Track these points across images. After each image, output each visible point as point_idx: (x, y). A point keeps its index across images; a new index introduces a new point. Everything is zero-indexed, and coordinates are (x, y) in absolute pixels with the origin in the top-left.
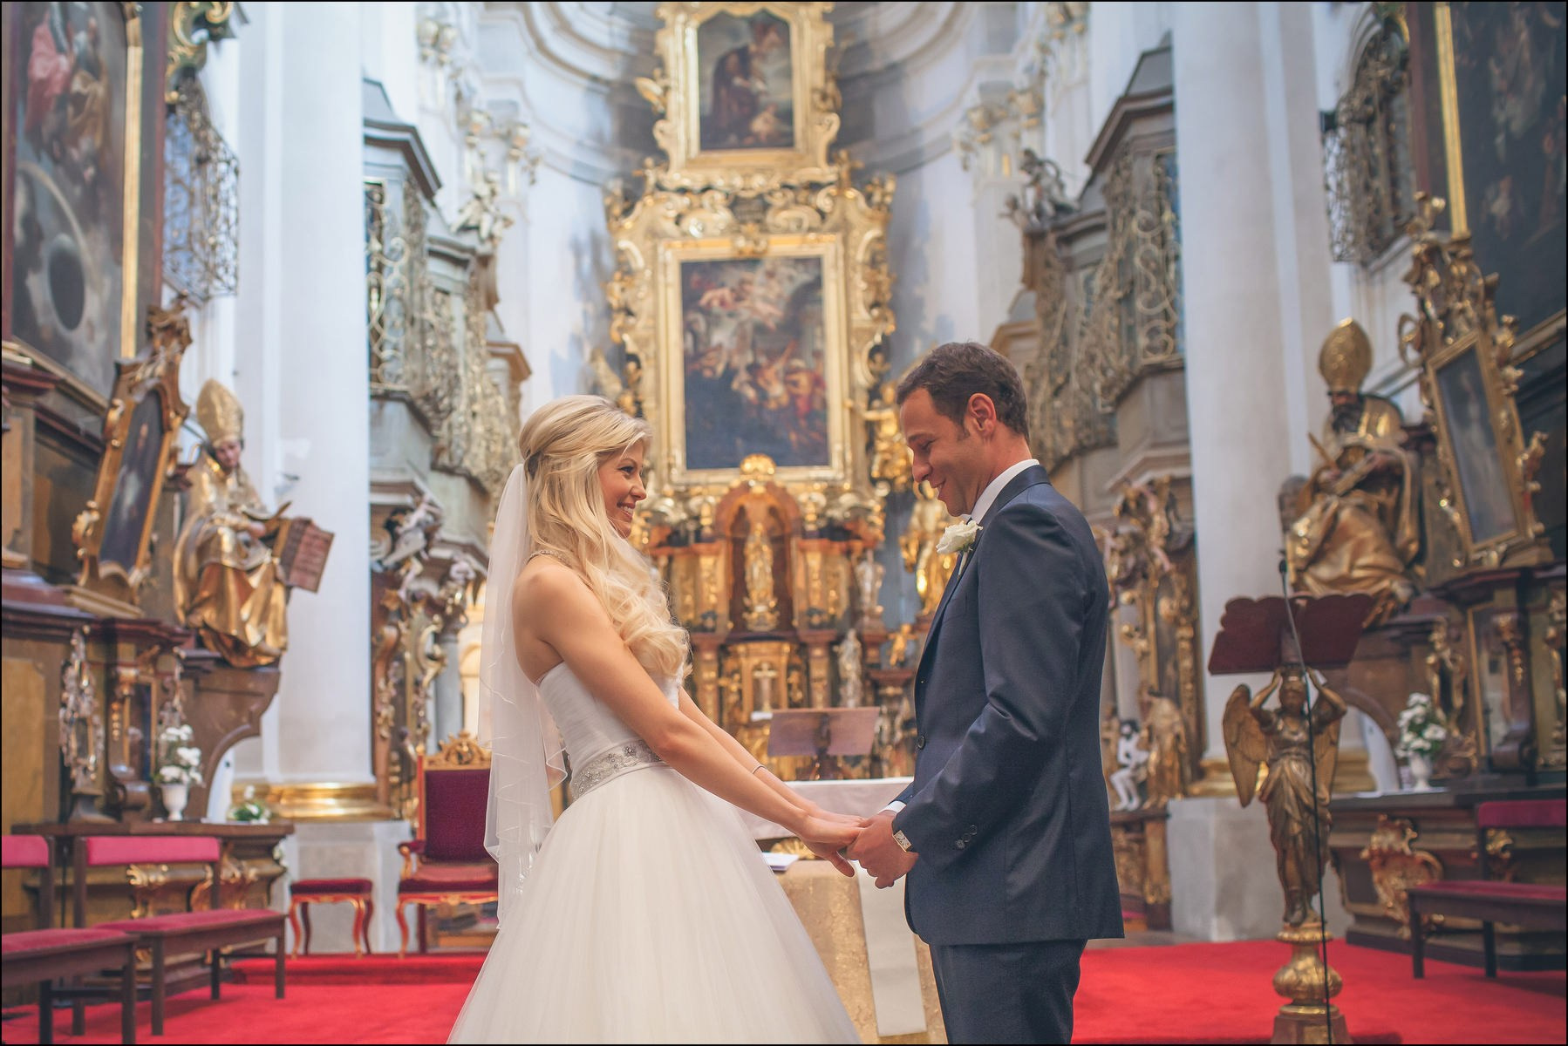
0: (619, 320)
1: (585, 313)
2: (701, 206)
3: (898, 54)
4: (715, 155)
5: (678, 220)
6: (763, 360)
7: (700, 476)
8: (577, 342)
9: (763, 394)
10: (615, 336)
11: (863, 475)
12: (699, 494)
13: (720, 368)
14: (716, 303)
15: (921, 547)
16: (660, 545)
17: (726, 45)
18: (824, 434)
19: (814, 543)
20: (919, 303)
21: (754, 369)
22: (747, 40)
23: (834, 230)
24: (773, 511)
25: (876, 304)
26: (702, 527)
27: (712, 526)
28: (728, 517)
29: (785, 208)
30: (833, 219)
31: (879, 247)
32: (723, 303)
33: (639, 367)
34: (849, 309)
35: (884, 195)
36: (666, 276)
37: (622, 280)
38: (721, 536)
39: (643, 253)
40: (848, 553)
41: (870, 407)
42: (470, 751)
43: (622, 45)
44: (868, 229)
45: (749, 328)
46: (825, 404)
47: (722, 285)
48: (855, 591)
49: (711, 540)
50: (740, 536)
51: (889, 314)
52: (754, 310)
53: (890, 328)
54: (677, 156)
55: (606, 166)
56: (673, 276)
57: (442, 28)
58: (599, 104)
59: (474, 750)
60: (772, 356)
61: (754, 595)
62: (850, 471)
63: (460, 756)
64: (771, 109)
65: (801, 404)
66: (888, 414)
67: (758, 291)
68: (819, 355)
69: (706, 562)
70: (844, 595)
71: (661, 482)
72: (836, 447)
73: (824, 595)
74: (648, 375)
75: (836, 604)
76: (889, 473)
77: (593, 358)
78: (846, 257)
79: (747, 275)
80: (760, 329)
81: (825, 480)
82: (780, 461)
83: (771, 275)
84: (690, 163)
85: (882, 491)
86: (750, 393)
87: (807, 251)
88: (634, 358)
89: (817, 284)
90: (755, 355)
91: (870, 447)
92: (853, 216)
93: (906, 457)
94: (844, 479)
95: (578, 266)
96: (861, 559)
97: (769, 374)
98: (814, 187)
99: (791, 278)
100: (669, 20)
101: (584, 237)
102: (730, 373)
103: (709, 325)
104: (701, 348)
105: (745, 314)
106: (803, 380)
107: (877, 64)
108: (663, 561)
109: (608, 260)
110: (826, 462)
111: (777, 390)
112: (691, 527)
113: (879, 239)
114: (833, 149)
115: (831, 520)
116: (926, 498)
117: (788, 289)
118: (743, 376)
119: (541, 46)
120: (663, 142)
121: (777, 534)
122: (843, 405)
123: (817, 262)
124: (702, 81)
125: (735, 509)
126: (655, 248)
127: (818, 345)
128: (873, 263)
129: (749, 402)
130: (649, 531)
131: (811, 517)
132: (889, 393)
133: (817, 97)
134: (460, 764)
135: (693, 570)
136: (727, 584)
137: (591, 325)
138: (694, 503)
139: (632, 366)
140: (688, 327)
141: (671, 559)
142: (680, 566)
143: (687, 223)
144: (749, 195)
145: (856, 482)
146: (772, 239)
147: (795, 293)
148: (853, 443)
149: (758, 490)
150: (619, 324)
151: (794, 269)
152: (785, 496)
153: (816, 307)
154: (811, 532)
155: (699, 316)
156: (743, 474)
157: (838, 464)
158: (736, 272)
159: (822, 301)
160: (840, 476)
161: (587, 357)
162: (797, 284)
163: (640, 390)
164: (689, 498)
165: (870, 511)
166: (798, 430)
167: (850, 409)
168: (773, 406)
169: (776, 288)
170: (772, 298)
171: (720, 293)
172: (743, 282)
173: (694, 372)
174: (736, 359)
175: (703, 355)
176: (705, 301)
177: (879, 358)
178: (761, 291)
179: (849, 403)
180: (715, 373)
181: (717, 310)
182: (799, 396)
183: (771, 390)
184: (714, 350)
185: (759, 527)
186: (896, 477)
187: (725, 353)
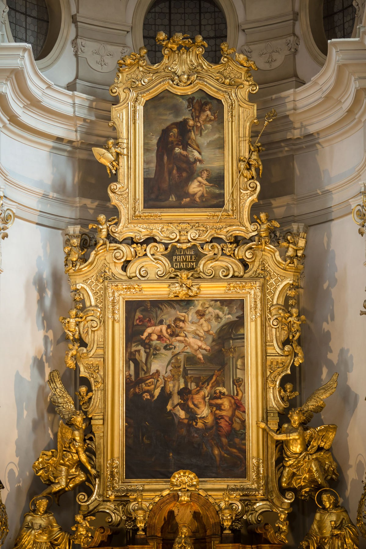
0: (74, 349)
1: (46, 338)
2: (145, 255)
3: (312, 129)
4: (157, 212)
5: (125, 266)
6: (192, 386)
7: (136, 483)
8: (39, 364)
9: (192, 416)
10: (71, 363)
11: (273, 485)
12: (135, 500)
13: (157, 392)
14: (154, 337)
16: (101, 544)
17: (169, 119)
18: (243, 451)
19: (230, 547)
20: (327, 336)
21: (184, 393)
22: (186, 115)
23: (256, 277)
24: (196, 516)
25: (287, 342)
26: (138, 529)
27: (144, 530)
28: (159, 521)
29: (214, 258)
30: (254, 267)
31: (292, 293)
32: (160, 337)
33: (90, 390)
34: (265, 344)
36: (113, 313)
37: (77, 316)
38: (153, 537)
39: (95, 293)
41: (279, 431)
43: (82, 113)
44: (285, 278)
45: (181, 358)
46: (243, 423)
47: (161, 322)
50: (170, 536)
51: (298, 350)
52: (188, 345)
53: (299, 361)
54: (124, 213)
55: (68, 213)
56: (121, 315)
58: (62, 159)
60: (201, 383)
62: (262, 482)
64: (205, 175)
65: (223, 423)
66: (294, 436)
67: (190, 327)
68: (239, 383)
71: (105, 489)
72: (252, 462)
74: (97, 396)
76: (295, 484)
77: (51, 380)
78: (264, 300)
79: (181, 315)
80: (191, 359)
81: (243, 490)
83: (201, 314)
84: (136, 218)
85: (290, 498)
86: (182, 414)
87: (232, 295)
88: (85, 382)
89: (240, 322)
90: (186, 383)
91: (280, 461)
92: (271, 266)
93: (310, 471)
94: (257, 490)
95: (41, 301)
97: (198, 398)
98: (237, 241)
99: (218, 317)
100: (122, 96)
101: (46, 274)
102: (165, 396)
103: (148, 355)
104: (142, 375)
105: (179, 347)
106: (226, 403)
107: (297, 134)
109: (66, 295)
110: (244, 475)
111: (204, 411)
112: (129, 526)
113: (293, 287)
114: (255, 209)
115: (247, 523)
116: (324, 508)
117: (215, 326)
118: (176, 399)
119: (14, 119)
120: (115, 200)
121: (200, 535)
122: (258, 427)
123: (241, 303)
124: (146, 150)
125: (165, 514)
126: (106, 289)
127: (239, 374)
128: (286, 307)
129: (180, 422)
130: (93, 532)
131: (227, 524)
132: (296, 418)
133: (242, 166)
137: (51, 349)
139: (83, 389)
140: (131, 358)
143: (132, 269)
144: (184, 246)
145: (268, 492)
146: (203, 285)
147: (221, 329)
148: (266, 461)
149: (185, 498)
150: (74, 352)
151: (221, 309)
152: (206, 504)
153: (238, 343)
154: (227, 536)
155: (140, 347)
156: (173, 485)
157: (253, 475)
158: (173, 311)
159: (242, 337)
160: (255, 486)
161: (47, 378)
162: (223, 321)
163: (90, 409)
164: (128, 502)
165: (276, 517)
166: (220, 446)
167: (264, 430)
168: (200, 425)
169: (205, 324)
170: (202, 333)
171: (158, 328)
172: (177, 319)
173: (135, 394)
174: (170, 385)
175: (143, 381)
176: (146, 334)
177: (289, 386)
178: (193, 328)
179: (263, 425)
180: (152, 396)
181: (155, 342)
182: (222, 417)
183: (198, 411)
184: (152, 376)
185: (185, 530)
186: (302, 488)
187: (161, 380)
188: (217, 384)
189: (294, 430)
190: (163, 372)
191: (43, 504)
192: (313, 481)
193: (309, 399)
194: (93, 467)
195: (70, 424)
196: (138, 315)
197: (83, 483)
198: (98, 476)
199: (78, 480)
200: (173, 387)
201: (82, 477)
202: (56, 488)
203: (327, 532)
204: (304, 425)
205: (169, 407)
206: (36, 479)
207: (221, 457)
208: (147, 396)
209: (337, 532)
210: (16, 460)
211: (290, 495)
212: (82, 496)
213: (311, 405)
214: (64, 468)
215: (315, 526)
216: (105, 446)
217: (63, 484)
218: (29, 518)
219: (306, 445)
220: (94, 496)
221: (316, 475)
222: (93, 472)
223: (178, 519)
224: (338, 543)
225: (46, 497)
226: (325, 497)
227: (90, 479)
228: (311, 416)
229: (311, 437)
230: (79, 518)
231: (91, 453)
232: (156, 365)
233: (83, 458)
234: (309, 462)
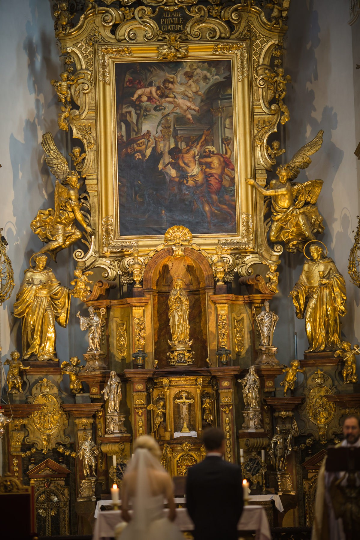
0: (67, 112)
1: (37, 101)
2: (134, 18)
5: (114, 30)
6: (183, 146)
7: (132, 240)
8: (31, 126)
9: (183, 175)
10: (64, 125)
11: (262, 239)
12: (131, 255)
13: (148, 152)
14: (145, 98)
15: (308, 299)
16: (100, 298)
18: (233, 208)
19: (223, 297)
20: (311, 95)
23: (241, 39)
24: (190, 269)
25: (273, 101)
26: (135, 282)
27: (141, 283)
28: (154, 275)
29: (201, 20)
30: (240, 29)
31: (277, 53)
32: (150, 99)
33: (83, 151)
34: (252, 103)
35: (280, 11)
36: (104, 76)
37: (68, 79)
38: (149, 290)
39: (85, 57)
40: (250, 303)
41: (268, 186)
42: (11, 484)
44: (269, 39)
45: (171, 118)
46: (232, 180)
47: (151, 84)
48: (255, 335)
49: (141, 295)
50: (165, 289)
51: (284, 108)
52: (177, 105)
53: (285, 119)
56: (111, 77)
59: (14, 484)
60: (190, 142)
61: (175, 337)
62: (252, 237)
65: (213, 181)
66: (283, 191)
68: (228, 142)
69: (137, 312)
70: (247, 336)
71: (101, 245)
73: (231, 338)
74: (90, 157)
75: (241, 344)
76: (283, 238)
77: (45, 142)
78: (250, 61)
80: (180, 120)
81: (233, 244)
82: (195, 229)
83: (189, 76)
85: (278, 251)
86: (173, 173)
87: (219, 56)
89: (227, 83)
90: (176, 143)
91: (268, 216)
92: (256, 28)
93: (297, 225)
94: (248, 243)
95: (31, 65)
96: (260, 309)
97: (188, 157)
99: (205, 78)
101: (36, 38)
102: (156, 156)
103: (138, 116)
104: (133, 136)
105: (169, 108)
106: (215, 161)
108: (103, 311)
109: (56, 59)
110: (234, 230)
111: (194, 170)
112: (125, 280)
113: (277, 47)
115: (237, 276)
116: (312, 259)
117: (203, 87)
118: (167, 159)
121: (194, 287)
122: (247, 183)
123: (228, 64)
125: (160, 268)
126: (95, 52)
127: (228, 133)
128: (272, 67)
129: (172, 180)
130: (92, 287)
131: (220, 276)
132: (284, 174)
134: (6, 492)
135: (127, 316)
136: (154, 329)
137: (42, 112)
138: (127, 261)
139: (77, 150)
140: (122, 119)
141: (108, 308)
142: (116, 314)
143: (123, 31)
144: (172, 8)
145: (257, 245)
146: (191, 46)
147: (209, 91)
148: (255, 216)
149: (179, 252)
150: (66, 114)
151: (209, 70)
152: (200, 257)
153: (226, 102)
154: (221, 288)
155: (131, 109)
156: (167, 240)
157: (243, 230)
158: (162, 73)
159: (230, 97)
160: (245, 240)
161: (40, 140)
162: (211, 82)
163: (84, 170)
164: (123, 257)
165: (267, 268)
166: (211, 203)
167: (253, 186)
168: (191, 183)
169: (193, 85)
170: (190, 94)
171: (148, 90)
172: (166, 81)
173: (127, 154)
174: (161, 145)
175: (135, 141)
176: (136, 96)
177: (276, 144)
178: (182, 89)
179: (252, 182)
180: (144, 155)
181: (145, 103)
182: (212, 175)
183: (189, 170)
184: (143, 136)
185: (179, 282)
186: (289, 241)
187: (152, 140)
188: (207, 143)
189: (283, 185)
190: (153, 133)
191: (42, 261)
192: (300, 234)
193: (296, 156)
194: (89, 225)
195: (65, 183)
196: (128, 77)
197: (79, 240)
198: (93, 233)
199: (74, 238)
200: (164, 146)
201: (78, 234)
202: (54, 245)
203: (316, 282)
204: (292, 181)
205: (160, 166)
206: (33, 237)
207: (212, 213)
208: (138, 156)
209: (325, 281)
210: (14, 219)
211: (278, 248)
212: (78, 253)
213: (298, 161)
214: (60, 226)
215: (303, 277)
216: (100, 205)
217: (61, 240)
218: (29, 274)
219: (294, 200)
220: (91, 252)
221: (304, 228)
222: (89, 229)
223: (172, 273)
224: (326, 292)
225: (45, 254)
226: (313, 248)
227: (85, 235)
228: (298, 173)
229: (299, 192)
230: (78, 273)
231: (86, 212)
232: (147, 126)
233: (79, 216)
234: (297, 216)
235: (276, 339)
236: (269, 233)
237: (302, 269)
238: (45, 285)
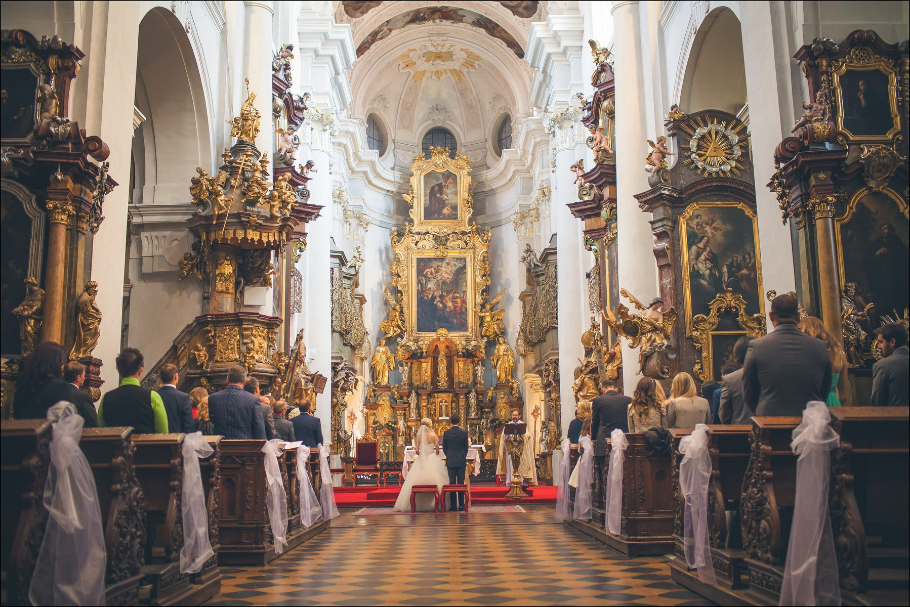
0: (395, 278)
1: (383, 274)
2: (425, 239)
3: (494, 187)
4: (429, 221)
5: (416, 244)
6: (445, 294)
7: (422, 334)
8: (380, 285)
9: (445, 306)
10: (394, 284)
11: (479, 334)
12: (422, 340)
13: (430, 296)
14: (429, 273)
15: (498, 360)
16: (408, 359)
17: (435, 182)
18: (466, 320)
19: (462, 359)
20: (500, 273)
21: (441, 296)
22: (441, 181)
23: (471, 248)
24: (447, 347)
25: (483, 276)
26: (423, 352)
27: (426, 352)
28: (432, 349)
29: (454, 241)
30: (470, 245)
31: (486, 255)
32: (431, 273)
33: (402, 295)
34: (475, 276)
35: (488, 237)
36: (412, 263)
37: (396, 264)
38: (429, 356)
39: (404, 255)
40: (473, 362)
41: (481, 312)
43: (398, 180)
44: (483, 249)
45: (440, 282)
46: (466, 309)
47: (432, 267)
48: (475, 375)
49: (426, 358)
50: (437, 355)
51: (488, 278)
52: (443, 276)
53: (489, 283)
54: (416, 222)
55: (392, 222)
56: (415, 264)
57: (341, 191)
58: (389, 199)
60: (448, 292)
61: (440, 376)
62: (474, 333)
63: (366, 439)
64: (449, 206)
65: (458, 309)
66: (488, 314)
67: (444, 269)
68: (464, 292)
69: (424, 365)
70: (471, 376)
71: (409, 336)
72: (470, 324)
73: (464, 377)
74: (405, 298)
75: (469, 380)
76: (488, 334)
77: (386, 291)
78: (474, 258)
79: (440, 264)
80: (444, 283)
81: (466, 336)
82: (450, 329)
83: (448, 264)
84: (421, 223)
85: (485, 339)
86: (441, 305)
87: (461, 256)
88: (400, 292)
89: (464, 267)
90: (442, 292)
91: (481, 324)
92: (477, 244)
93: (494, 328)
95: (381, 257)
96: (477, 365)
97: (447, 299)
98: (464, 233)
99: (455, 265)
100: (415, 173)
101: (383, 247)
102: (433, 298)
103: (426, 281)
104: (424, 289)
105: (439, 278)
106: (459, 301)
107: (487, 189)
108: (409, 365)
109: (392, 256)
110: (466, 330)
111: (450, 304)
112: (419, 351)
113: (486, 252)
114: (470, 220)
115: (467, 350)
116: (500, 344)
117: (454, 269)
118: (438, 299)
119: (370, 182)
120: (412, 216)
121: (449, 355)
122: (472, 310)
123: (465, 259)
124: (425, 195)
125: (434, 346)
126: (408, 253)
127: (464, 289)
128: (484, 260)
129: (440, 308)
130: (405, 354)
131: (460, 350)
132: (488, 307)
133: (465, 202)
135: (420, 367)
136: (431, 372)
137: (385, 278)
138: (420, 343)
139: (399, 295)
140: (419, 282)
141: (412, 363)
142: (415, 366)
143: (419, 245)
144: (441, 235)
145: (476, 337)
146: (449, 251)
147: (457, 270)
148: (476, 323)
149: (442, 339)
150: (395, 279)
151: (457, 262)
152: (452, 342)
153: (463, 276)
154: (460, 355)
155: (423, 278)
156: (437, 334)
157: (470, 330)
158: (436, 263)
159: (465, 273)
160: (471, 335)
161: (384, 290)
162: (458, 267)
163: (402, 304)
164: (418, 341)
165: (481, 347)
166: (456, 319)
167: (475, 312)
168: (448, 310)
169: (450, 268)
170: (449, 272)
171: (430, 269)
172: (438, 266)
173: (421, 297)
174: (436, 293)
175: (424, 291)
176: (425, 272)
177: (485, 294)
178: (445, 269)
179: (474, 310)
180: (428, 298)
181: (429, 276)
182: (457, 306)
183: (448, 304)
184: (428, 290)
185: (443, 352)
186: (490, 335)
187: (432, 291)
188: (455, 293)
189: (488, 311)
190: (432, 288)
191: (384, 342)
192: (495, 332)
193: (493, 299)
194: (404, 327)
195: (394, 309)
196: (422, 264)
197: (400, 333)
198: (406, 331)
199: (397, 333)
200: (437, 294)
201: (399, 331)
202: (389, 336)
203: (501, 353)
204: (492, 310)
205: (435, 302)
206: (380, 332)
207: (457, 323)
208: (426, 298)
209: (505, 353)
210: (372, 324)
211: (485, 338)
212: (399, 339)
213: (494, 301)
214: (392, 328)
215: (496, 351)
216: (409, 318)
217: (392, 334)
218: (378, 348)
219: (492, 318)
220: (405, 339)
221: (496, 330)
222: (404, 329)
223: (439, 348)
224: (506, 357)
225: (385, 339)
226: (500, 339)
227: (402, 331)
228: (494, 306)
229: (494, 315)
230: (399, 348)
231: (403, 321)
232: (430, 285)
233: (400, 323)
234: (493, 325)
235: (484, 378)
236: (481, 332)
237: (495, 348)
238: (384, 353)
